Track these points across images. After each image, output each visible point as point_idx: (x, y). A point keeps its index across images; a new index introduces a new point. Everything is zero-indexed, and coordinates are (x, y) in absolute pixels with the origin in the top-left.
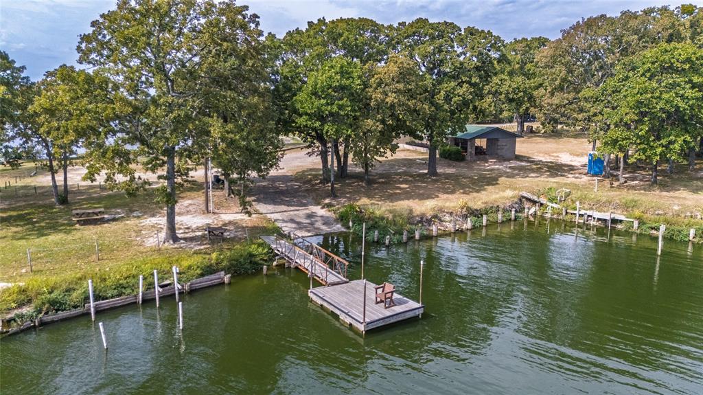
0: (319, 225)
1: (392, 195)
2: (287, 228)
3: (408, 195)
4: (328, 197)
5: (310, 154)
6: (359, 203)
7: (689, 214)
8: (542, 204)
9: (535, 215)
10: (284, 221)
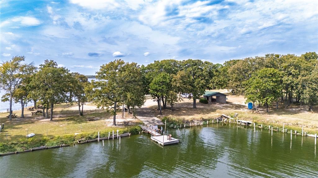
0: (156, 123)
1: (179, 114)
2: (146, 123)
3: (185, 114)
4: (159, 114)
5: (154, 101)
6: (169, 116)
7: (271, 121)
8: (228, 118)
9: (226, 121)
10: (145, 121)
